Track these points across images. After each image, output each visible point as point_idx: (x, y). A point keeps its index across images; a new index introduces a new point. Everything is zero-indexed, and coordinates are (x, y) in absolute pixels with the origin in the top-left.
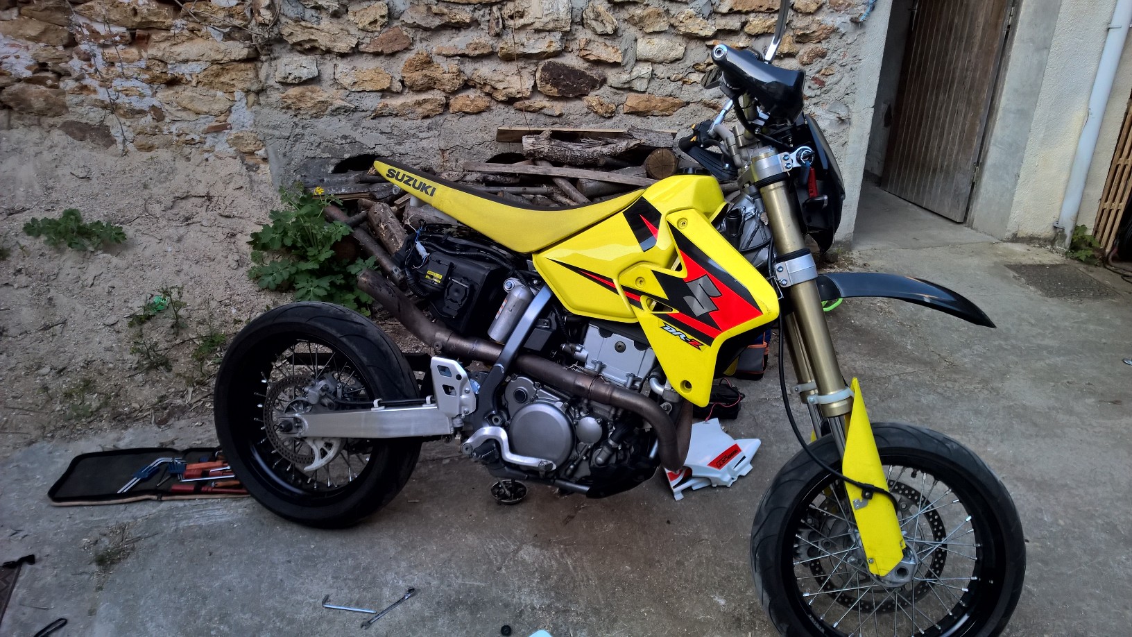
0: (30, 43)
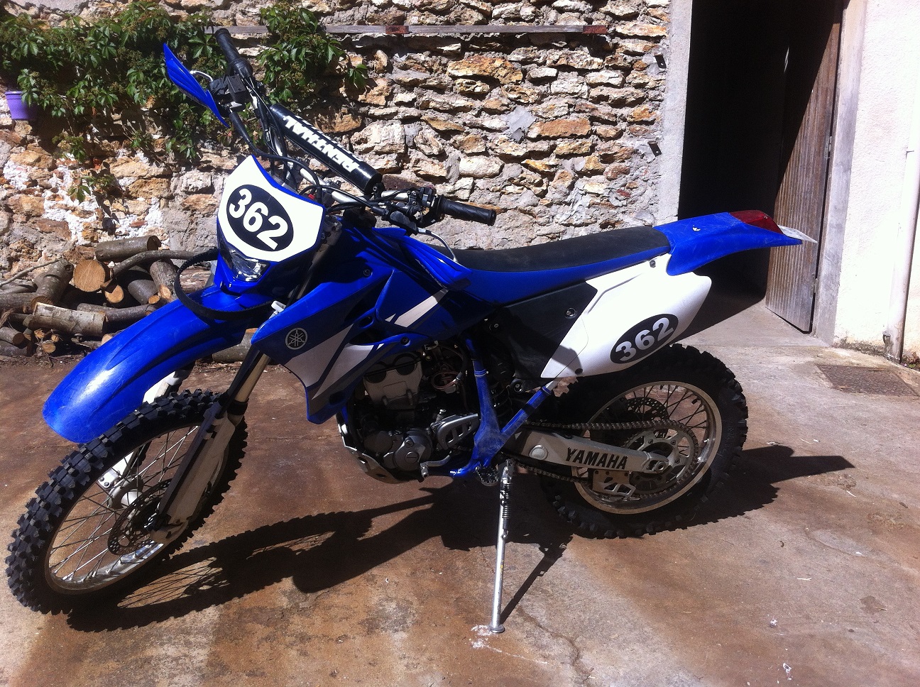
0: (28, 167)
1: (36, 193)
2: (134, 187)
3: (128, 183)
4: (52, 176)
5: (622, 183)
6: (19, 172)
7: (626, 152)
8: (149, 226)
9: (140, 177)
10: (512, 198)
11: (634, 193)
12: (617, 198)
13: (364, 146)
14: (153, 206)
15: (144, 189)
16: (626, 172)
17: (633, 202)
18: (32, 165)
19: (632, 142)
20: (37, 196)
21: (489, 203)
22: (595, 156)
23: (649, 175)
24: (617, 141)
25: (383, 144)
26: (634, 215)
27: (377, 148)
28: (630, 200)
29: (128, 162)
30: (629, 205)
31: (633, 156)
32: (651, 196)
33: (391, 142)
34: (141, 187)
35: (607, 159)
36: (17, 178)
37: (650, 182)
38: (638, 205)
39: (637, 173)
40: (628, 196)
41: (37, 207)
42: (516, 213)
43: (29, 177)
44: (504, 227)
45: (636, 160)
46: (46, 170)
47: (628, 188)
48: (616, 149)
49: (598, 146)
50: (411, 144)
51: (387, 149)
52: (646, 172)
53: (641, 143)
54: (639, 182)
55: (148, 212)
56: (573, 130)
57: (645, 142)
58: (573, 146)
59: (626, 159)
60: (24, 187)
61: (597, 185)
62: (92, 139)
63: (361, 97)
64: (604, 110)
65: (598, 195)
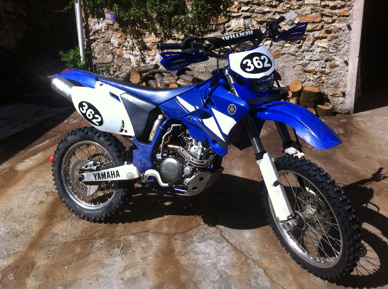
1: (121, 48)
2: (151, 46)
3: (149, 45)
4: (125, 42)
5: (334, 42)
6: (115, 41)
7: (337, 29)
8: (156, 61)
9: (153, 42)
10: (287, 49)
11: (340, 47)
12: (332, 49)
13: (229, 29)
14: (157, 53)
15: (154, 47)
16: (337, 37)
17: (339, 51)
18: (119, 38)
19: (339, 25)
20: (121, 49)
21: (278, 51)
22: (323, 31)
23: (346, 39)
24: (333, 24)
25: (236, 28)
26: (339, 56)
27: (234, 29)
28: (338, 50)
29: (149, 37)
30: (338, 52)
31: (340, 31)
32: (347, 48)
33: (239, 27)
34: (153, 46)
35: (328, 32)
36: (115, 43)
37: (347, 42)
38: (341, 52)
39: (341, 38)
40: (337, 48)
41: (121, 53)
42: (289, 55)
43: (118, 42)
44: (283, 61)
45: (341, 32)
46: (124, 40)
47: (337, 44)
48: (332, 28)
49: (325, 26)
50: (247, 27)
51: (238, 29)
52: (345, 38)
53: (343, 25)
54: (342, 42)
55: (155, 55)
56: (313, 20)
57: (345, 24)
58: (313, 26)
59: (337, 32)
60: (117, 46)
61: (324, 43)
62: (137, 29)
63: (228, 9)
64: (327, 11)
65: (324, 48)
